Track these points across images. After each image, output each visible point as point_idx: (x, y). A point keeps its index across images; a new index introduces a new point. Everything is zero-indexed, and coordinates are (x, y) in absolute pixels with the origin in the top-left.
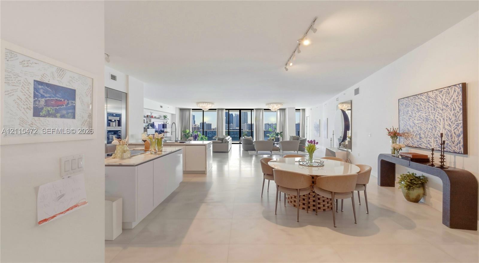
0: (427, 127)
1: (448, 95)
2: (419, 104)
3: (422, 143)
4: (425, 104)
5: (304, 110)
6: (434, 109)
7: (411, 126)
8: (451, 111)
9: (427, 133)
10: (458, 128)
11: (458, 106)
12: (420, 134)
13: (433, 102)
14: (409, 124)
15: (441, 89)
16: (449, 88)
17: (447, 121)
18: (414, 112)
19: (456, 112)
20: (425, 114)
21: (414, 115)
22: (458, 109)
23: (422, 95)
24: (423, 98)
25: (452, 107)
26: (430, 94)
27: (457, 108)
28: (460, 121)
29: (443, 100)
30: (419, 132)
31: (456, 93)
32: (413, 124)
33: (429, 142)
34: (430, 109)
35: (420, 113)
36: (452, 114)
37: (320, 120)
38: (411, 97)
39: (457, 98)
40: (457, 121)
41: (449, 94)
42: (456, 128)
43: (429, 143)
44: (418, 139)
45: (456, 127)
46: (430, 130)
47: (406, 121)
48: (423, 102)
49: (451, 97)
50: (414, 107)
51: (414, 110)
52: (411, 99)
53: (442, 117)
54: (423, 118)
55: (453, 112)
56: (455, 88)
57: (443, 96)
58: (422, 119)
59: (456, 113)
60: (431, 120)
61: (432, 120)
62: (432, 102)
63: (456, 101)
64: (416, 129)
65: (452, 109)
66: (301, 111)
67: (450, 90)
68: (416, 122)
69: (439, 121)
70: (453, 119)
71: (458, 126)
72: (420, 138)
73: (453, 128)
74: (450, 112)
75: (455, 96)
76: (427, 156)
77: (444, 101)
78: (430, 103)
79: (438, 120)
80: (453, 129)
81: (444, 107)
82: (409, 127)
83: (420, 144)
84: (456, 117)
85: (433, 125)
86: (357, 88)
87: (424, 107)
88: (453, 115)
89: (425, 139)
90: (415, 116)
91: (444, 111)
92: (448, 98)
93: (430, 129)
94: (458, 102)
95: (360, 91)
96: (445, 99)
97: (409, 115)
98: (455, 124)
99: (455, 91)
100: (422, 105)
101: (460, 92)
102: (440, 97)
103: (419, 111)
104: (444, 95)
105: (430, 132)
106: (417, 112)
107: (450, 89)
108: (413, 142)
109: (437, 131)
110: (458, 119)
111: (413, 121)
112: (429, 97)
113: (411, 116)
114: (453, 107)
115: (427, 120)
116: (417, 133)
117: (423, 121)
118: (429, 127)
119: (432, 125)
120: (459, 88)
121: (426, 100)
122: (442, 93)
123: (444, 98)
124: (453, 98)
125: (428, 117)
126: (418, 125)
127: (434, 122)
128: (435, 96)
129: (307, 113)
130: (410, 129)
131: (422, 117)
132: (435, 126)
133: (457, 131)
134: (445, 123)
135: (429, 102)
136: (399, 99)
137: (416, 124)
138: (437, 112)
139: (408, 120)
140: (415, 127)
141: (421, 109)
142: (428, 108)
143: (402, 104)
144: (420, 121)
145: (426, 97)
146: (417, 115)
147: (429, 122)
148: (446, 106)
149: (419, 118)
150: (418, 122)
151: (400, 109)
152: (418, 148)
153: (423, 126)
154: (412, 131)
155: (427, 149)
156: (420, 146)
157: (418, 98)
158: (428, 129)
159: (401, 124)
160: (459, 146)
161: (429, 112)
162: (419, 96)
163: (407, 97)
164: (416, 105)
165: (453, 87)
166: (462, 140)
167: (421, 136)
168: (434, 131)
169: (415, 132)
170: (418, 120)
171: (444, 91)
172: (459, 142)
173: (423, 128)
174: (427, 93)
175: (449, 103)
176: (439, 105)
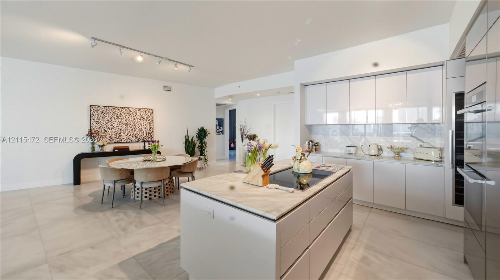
2: (119, 114)
4: (125, 114)
6: (134, 119)
7: (109, 128)
8: (146, 121)
9: (127, 132)
10: (150, 130)
12: (120, 134)
14: (107, 127)
15: (140, 108)
17: (143, 125)
19: (149, 122)
21: (113, 120)
24: (125, 111)
25: (147, 119)
26: (131, 110)
27: (150, 120)
28: (151, 126)
29: (141, 115)
30: (119, 132)
31: (150, 113)
32: (112, 127)
33: (129, 138)
34: (130, 118)
35: (120, 120)
36: (147, 123)
38: (109, 107)
41: (145, 112)
43: (129, 139)
44: (118, 137)
47: (102, 124)
48: (123, 113)
50: (113, 115)
51: (113, 117)
52: (109, 109)
54: (123, 123)
55: (147, 122)
57: (141, 112)
61: (132, 125)
62: (132, 114)
63: (150, 117)
65: (147, 120)
68: (116, 125)
69: (138, 126)
72: (120, 136)
73: (147, 130)
76: (128, 146)
79: (137, 125)
81: (142, 119)
82: (106, 129)
84: (149, 124)
87: (125, 116)
89: (125, 136)
90: (115, 121)
91: (142, 121)
93: (130, 130)
97: (105, 120)
98: (149, 128)
101: (152, 113)
104: (142, 112)
105: (130, 132)
106: (117, 118)
107: (146, 110)
108: (111, 139)
109: (136, 131)
111: (112, 124)
112: (129, 111)
113: (109, 121)
115: (127, 124)
116: (116, 133)
119: (132, 128)
121: (126, 112)
122: (141, 111)
123: (142, 114)
124: (147, 115)
125: (129, 123)
127: (134, 126)
130: (107, 130)
132: (134, 128)
135: (129, 114)
136: (90, 106)
137: (116, 127)
138: (137, 120)
139: (105, 123)
140: (114, 129)
141: (122, 117)
142: (129, 117)
143: (96, 111)
144: (120, 125)
145: (127, 110)
146: (117, 121)
147: (129, 126)
148: (143, 118)
149: (119, 123)
150: (118, 125)
151: (91, 114)
152: (118, 142)
153: (123, 128)
154: (110, 131)
155: (127, 142)
156: (120, 141)
157: (119, 109)
158: (129, 130)
159: (94, 126)
160: (151, 138)
161: (130, 120)
162: (120, 109)
163: (105, 107)
164: (116, 114)
165: (148, 110)
166: (152, 135)
167: (121, 135)
168: (133, 131)
169: (114, 132)
170: (117, 124)
171: (142, 110)
172: (151, 136)
173: (123, 130)
174: (128, 108)
175: (146, 117)
176: (138, 117)
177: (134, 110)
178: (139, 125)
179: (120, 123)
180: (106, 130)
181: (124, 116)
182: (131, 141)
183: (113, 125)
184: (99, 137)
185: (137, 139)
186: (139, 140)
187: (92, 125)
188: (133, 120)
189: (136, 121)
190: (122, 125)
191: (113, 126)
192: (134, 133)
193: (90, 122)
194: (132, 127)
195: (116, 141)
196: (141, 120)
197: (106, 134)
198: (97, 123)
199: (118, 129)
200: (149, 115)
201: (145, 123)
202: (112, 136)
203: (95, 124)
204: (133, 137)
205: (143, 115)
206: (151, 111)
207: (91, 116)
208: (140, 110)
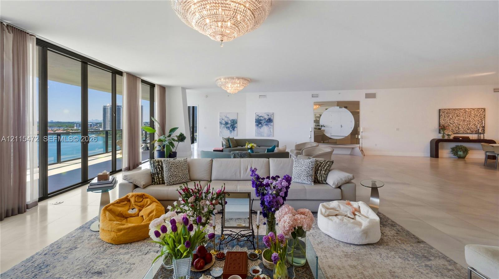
2: (458, 113)
3: (460, 131)
4: (463, 114)
6: (469, 116)
7: (451, 124)
9: (464, 126)
11: (483, 116)
12: (458, 127)
14: (450, 122)
17: (477, 121)
18: (454, 117)
20: (463, 118)
21: (454, 118)
22: (483, 118)
23: (461, 110)
25: (480, 116)
26: (467, 110)
29: (475, 113)
31: (482, 111)
33: (465, 130)
34: (466, 116)
35: (459, 117)
37: (238, 113)
41: (478, 111)
44: (457, 129)
45: (481, 124)
48: (461, 112)
50: (454, 114)
52: (452, 110)
55: (480, 118)
57: (475, 111)
61: (468, 121)
62: (468, 113)
63: (482, 114)
68: (456, 121)
70: (480, 121)
71: (483, 123)
72: (459, 129)
75: (481, 112)
82: (449, 124)
84: (482, 120)
86: (372, 93)
89: (462, 129)
90: (456, 119)
97: (449, 118)
99: (481, 111)
102: (473, 112)
104: (476, 111)
105: (466, 126)
106: (457, 117)
107: (479, 109)
108: (453, 131)
109: (471, 125)
113: (451, 118)
115: (464, 121)
118: (465, 124)
121: (463, 112)
125: (465, 119)
126: (457, 123)
131: (460, 119)
134: (475, 122)
135: (466, 113)
136: (440, 109)
138: (471, 117)
139: (448, 120)
140: (455, 124)
143: (443, 112)
144: (459, 121)
148: (477, 116)
149: (458, 120)
150: (457, 121)
151: (440, 114)
152: (457, 133)
153: (461, 123)
154: (452, 125)
155: (464, 133)
159: (442, 122)
160: (483, 131)
162: (459, 110)
163: (449, 109)
164: (456, 113)
165: (481, 109)
168: (468, 126)
169: (455, 126)
171: (475, 110)
172: (483, 129)
174: (465, 109)
175: (479, 114)
176: (473, 115)
177: (469, 111)
178: (473, 121)
181: (461, 115)
182: (466, 133)
183: (454, 121)
186: (472, 132)
187: (441, 121)
190: (460, 121)
192: (469, 127)
193: (439, 120)
194: (468, 122)
195: (455, 132)
196: (474, 117)
197: (449, 127)
198: (443, 120)
199: (458, 124)
201: (478, 119)
202: (454, 128)
203: (442, 121)
204: (468, 130)
205: (477, 113)
206: (483, 110)
207: (440, 116)
208: (474, 110)
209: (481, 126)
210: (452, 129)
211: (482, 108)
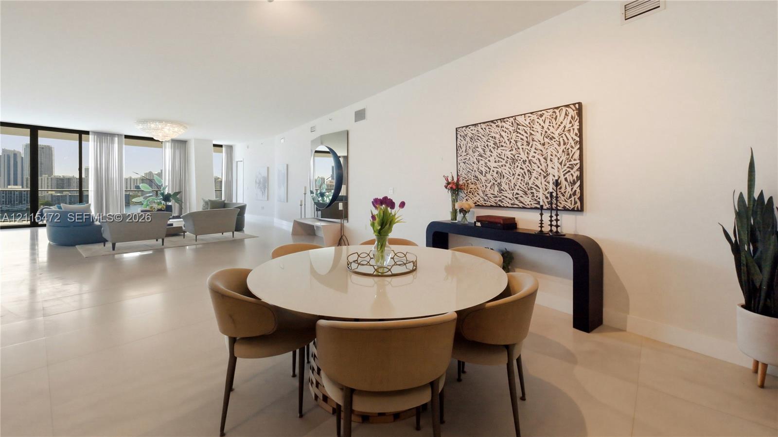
0: (514, 173)
1: (553, 120)
2: (498, 136)
3: (503, 199)
4: (509, 135)
5: (230, 148)
6: (528, 143)
7: (481, 173)
8: (559, 145)
9: (513, 181)
10: (572, 172)
11: (572, 138)
12: (500, 184)
13: (526, 132)
14: (478, 169)
15: (541, 111)
16: (555, 110)
17: (551, 161)
18: (487, 150)
19: (568, 146)
20: (510, 151)
21: (488, 153)
22: (573, 143)
23: (504, 122)
24: (507, 126)
25: (561, 139)
26: (520, 119)
27: (571, 141)
28: (575, 160)
29: (545, 129)
30: (499, 181)
31: (570, 117)
32: (487, 169)
33: (517, 196)
34: (519, 144)
35: (499, 151)
36: (561, 151)
37: (268, 168)
38: (482, 125)
39: (571, 125)
40: (570, 161)
41: (556, 119)
42: (569, 171)
43: (517, 198)
44: (496, 193)
45: (568, 169)
46: (518, 177)
47: (472, 163)
48: (505, 132)
49: (559, 123)
50: (487, 141)
51: (487, 145)
52: (482, 129)
53: (542, 155)
54: (506, 158)
55: (563, 147)
56: (566, 110)
57: (544, 122)
58: (504, 159)
59: (568, 149)
60: (522, 160)
61: (524, 162)
62: (523, 133)
63: (569, 130)
64: (492, 176)
65: (562, 143)
66: (224, 149)
67: (558, 114)
68: (492, 164)
69: (537, 162)
70: (564, 158)
71: (572, 169)
72: (501, 191)
73: (563, 172)
74: (557, 147)
75: (566, 122)
76: (514, 218)
77: (547, 130)
78: (520, 134)
79: (534, 160)
80: (562, 174)
81: (547, 140)
82: (477, 174)
83: (500, 200)
84: (568, 154)
85: (525, 168)
86: (362, 108)
87: (508, 140)
88: (563, 151)
89: (510, 192)
90: (491, 155)
91: (546, 146)
92: (554, 125)
93: (519, 175)
94: (572, 131)
95: (368, 114)
96: (549, 127)
97: (477, 154)
98: (568, 165)
99: (567, 114)
100: (503, 138)
101: (576, 117)
102: (540, 124)
103: (498, 147)
104: (547, 122)
105: (520, 181)
106: (494, 148)
107: (557, 111)
108: (486, 198)
109: (533, 178)
110: (572, 157)
111: (486, 163)
112: (518, 124)
113: (481, 156)
114: (563, 140)
115: (514, 160)
116: (494, 184)
117: (507, 162)
118: (518, 173)
119: (523, 169)
120: (574, 111)
121: (511, 129)
122: (543, 118)
123: (546, 126)
124: (562, 126)
125: (516, 157)
126: (495, 170)
127: (527, 163)
128: (529, 123)
129: (238, 155)
130: (479, 177)
131: (503, 157)
132: (528, 171)
133: (571, 176)
134: (547, 165)
136: (456, 128)
137: (492, 169)
138: (534, 147)
139: (476, 162)
140: (490, 173)
141: (503, 144)
142: (516, 142)
143: (463, 137)
144: (500, 164)
145: (512, 124)
146: (495, 154)
147: (517, 164)
148: (551, 139)
149: (497, 159)
150: (496, 165)
151: (458, 145)
153: (505, 171)
154: (483, 179)
155: (513, 207)
156: (499, 203)
157: (497, 126)
158: (516, 176)
159: (461, 170)
160: (573, 198)
161: (519, 148)
162: (499, 123)
163: (475, 125)
164: (492, 137)
165: (564, 109)
166: (578, 190)
167: (502, 188)
168: (527, 178)
169: (490, 181)
170: (495, 162)
171: (546, 115)
172: (574, 194)
173: (505, 175)
174: (514, 117)
175: (557, 133)
176: (538, 137)
177: (528, 121)
178: (539, 160)
179: (500, 159)
180: (477, 177)
181: (506, 139)
182: (521, 205)
183: (489, 164)
184: (469, 190)
185: (536, 200)
187: (459, 167)
188: (524, 147)
189: (533, 150)
190: (504, 162)
191: (489, 168)
192: (527, 184)
193: (457, 161)
194: (524, 166)
195: (492, 201)
196: (544, 144)
197: (478, 186)
198: (464, 163)
199: (497, 173)
200: (568, 126)
201: (555, 153)
202: (487, 189)
203: (462, 164)
204: (526, 193)
205: (551, 128)
206: (571, 112)
207: (457, 150)
209: (566, 179)
210: (484, 192)
211: (567, 106)
